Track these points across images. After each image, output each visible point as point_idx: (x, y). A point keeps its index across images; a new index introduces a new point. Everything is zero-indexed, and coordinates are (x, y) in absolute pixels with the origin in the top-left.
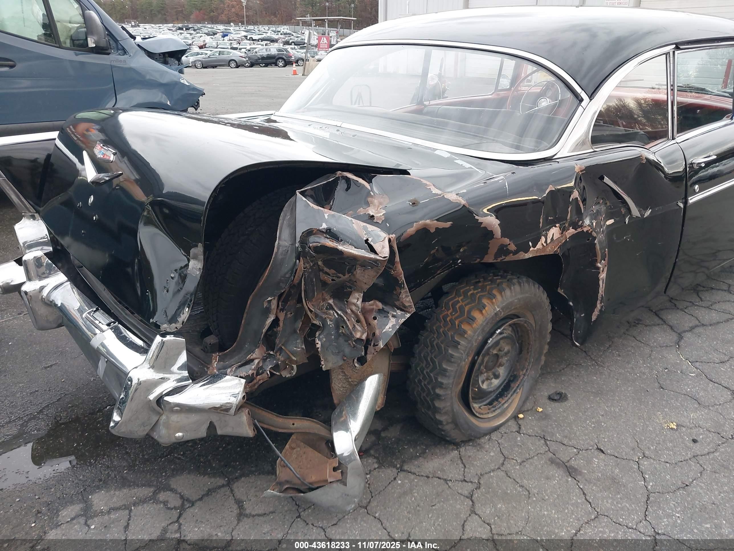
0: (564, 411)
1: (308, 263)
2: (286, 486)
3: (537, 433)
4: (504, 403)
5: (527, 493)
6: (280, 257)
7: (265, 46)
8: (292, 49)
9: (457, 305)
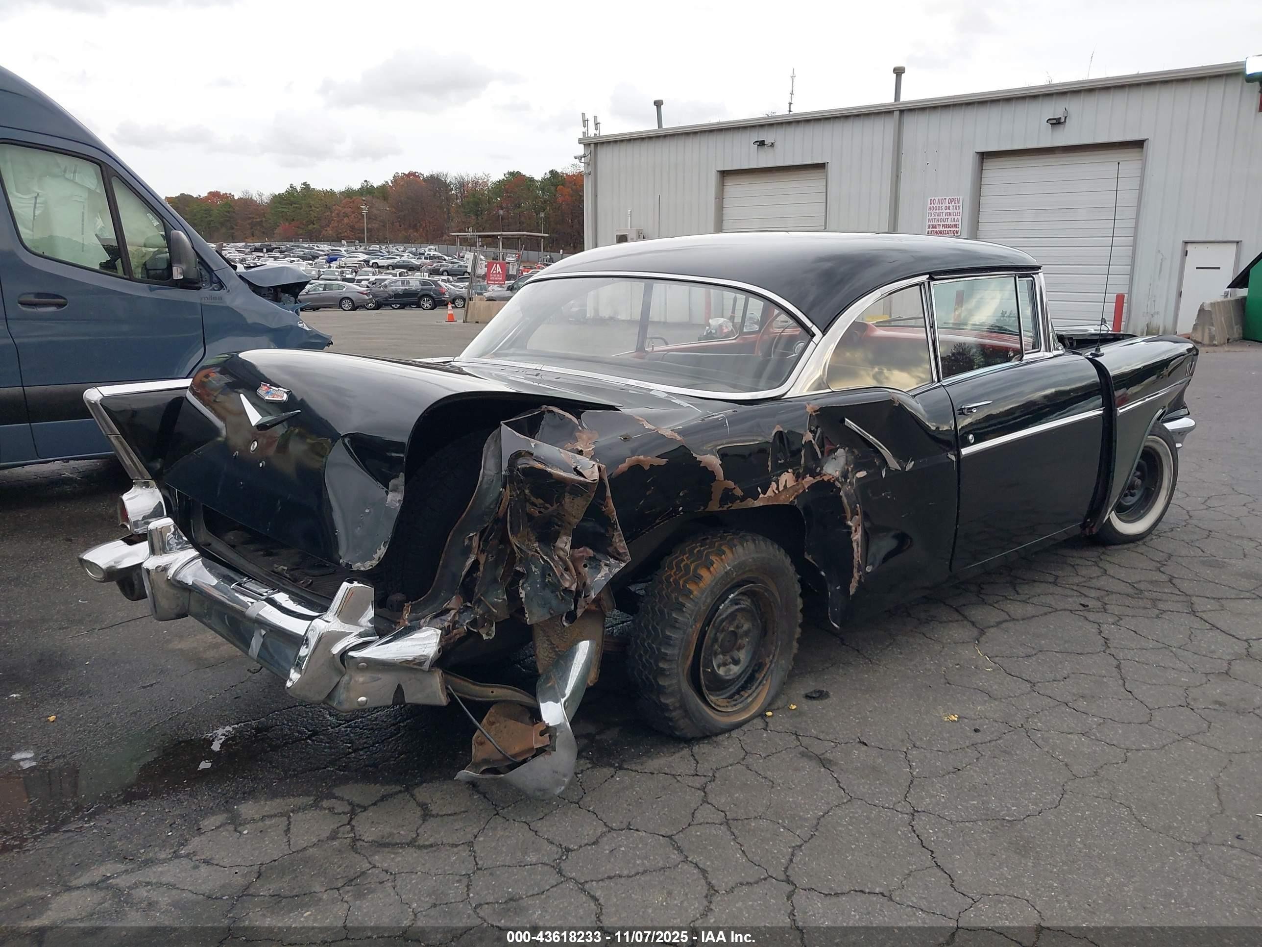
0: (823, 709)
1: (515, 490)
2: (484, 768)
3: (788, 729)
4: (747, 697)
5: (771, 783)
6: (485, 486)
7: (398, 277)
8: (443, 280)
9: (681, 563)
